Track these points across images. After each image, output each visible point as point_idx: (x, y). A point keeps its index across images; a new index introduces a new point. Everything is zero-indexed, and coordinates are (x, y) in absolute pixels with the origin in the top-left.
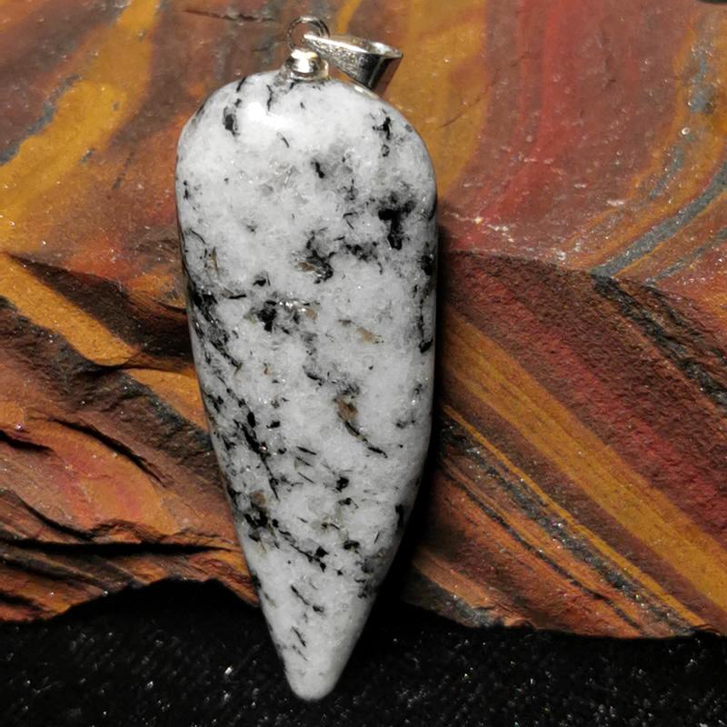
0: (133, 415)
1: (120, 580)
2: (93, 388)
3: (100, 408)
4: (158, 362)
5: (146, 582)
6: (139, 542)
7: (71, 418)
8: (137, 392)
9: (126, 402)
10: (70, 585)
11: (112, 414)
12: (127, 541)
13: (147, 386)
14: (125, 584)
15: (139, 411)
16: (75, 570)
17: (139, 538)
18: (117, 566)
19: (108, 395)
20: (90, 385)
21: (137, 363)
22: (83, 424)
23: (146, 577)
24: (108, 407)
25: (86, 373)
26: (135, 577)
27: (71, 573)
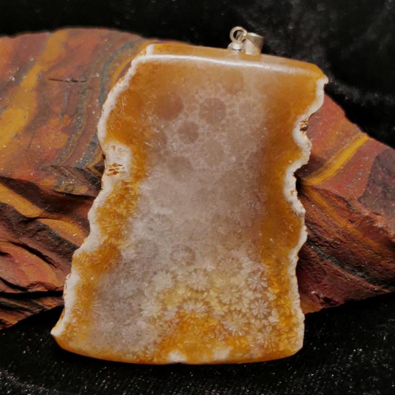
0: (42, 238)
1: (39, 308)
2: (26, 228)
3: (28, 236)
4: (51, 215)
5: (49, 308)
6: (46, 291)
7: (16, 241)
8: (44, 228)
9: (39, 233)
10: (18, 312)
11: (33, 238)
12: (42, 290)
13: (48, 226)
14: (41, 310)
15: (45, 237)
16: (20, 305)
17: (47, 289)
18: (38, 302)
19: (32, 230)
20: (24, 226)
21: (43, 216)
22: (21, 243)
23: (49, 306)
24: (31, 235)
25: (23, 221)
26: (45, 307)
27: (18, 306)
